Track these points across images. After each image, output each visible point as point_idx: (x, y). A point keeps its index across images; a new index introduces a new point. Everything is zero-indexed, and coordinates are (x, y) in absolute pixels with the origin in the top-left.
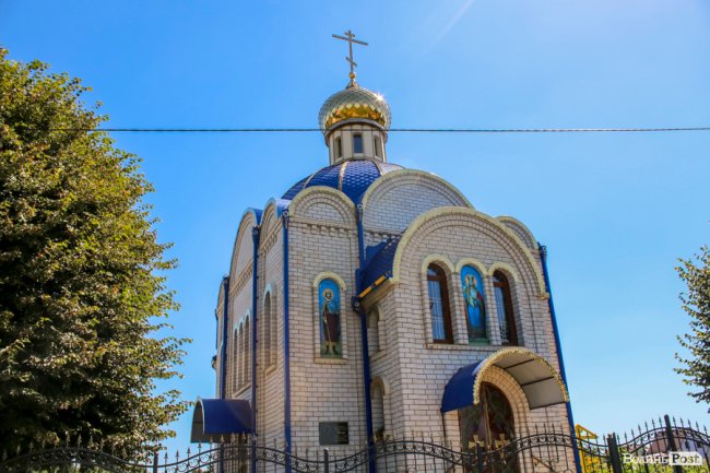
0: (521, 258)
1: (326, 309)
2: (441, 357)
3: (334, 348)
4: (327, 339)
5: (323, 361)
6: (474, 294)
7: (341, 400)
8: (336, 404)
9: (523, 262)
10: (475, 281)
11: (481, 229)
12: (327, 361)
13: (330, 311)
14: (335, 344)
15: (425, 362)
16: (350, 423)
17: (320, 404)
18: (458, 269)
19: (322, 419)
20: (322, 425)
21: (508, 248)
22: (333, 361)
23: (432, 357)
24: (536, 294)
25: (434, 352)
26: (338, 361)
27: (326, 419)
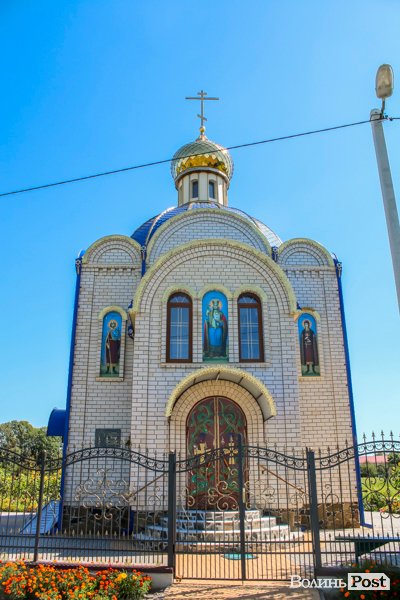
0: (275, 279)
1: (110, 336)
2: (175, 374)
3: (114, 368)
4: (108, 361)
5: (102, 379)
6: (217, 316)
7: (117, 411)
8: (112, 414)
9: (276, 282)
10: (220, 305)
11: (233, 256)
12: (106, 379)
13: (113, 338)
14: (115, 365)
15: (158, 379)
16: (123, 430)
17: (98, 414)
18: (201, 295)
19: (98, 427)
20: (98, 431)
21: (261, 270)
22: (111, 379)
23: (166, 375)
24: (287, 312)
25: (168, 370)
26: (115, 379)
27: (102, 427)
